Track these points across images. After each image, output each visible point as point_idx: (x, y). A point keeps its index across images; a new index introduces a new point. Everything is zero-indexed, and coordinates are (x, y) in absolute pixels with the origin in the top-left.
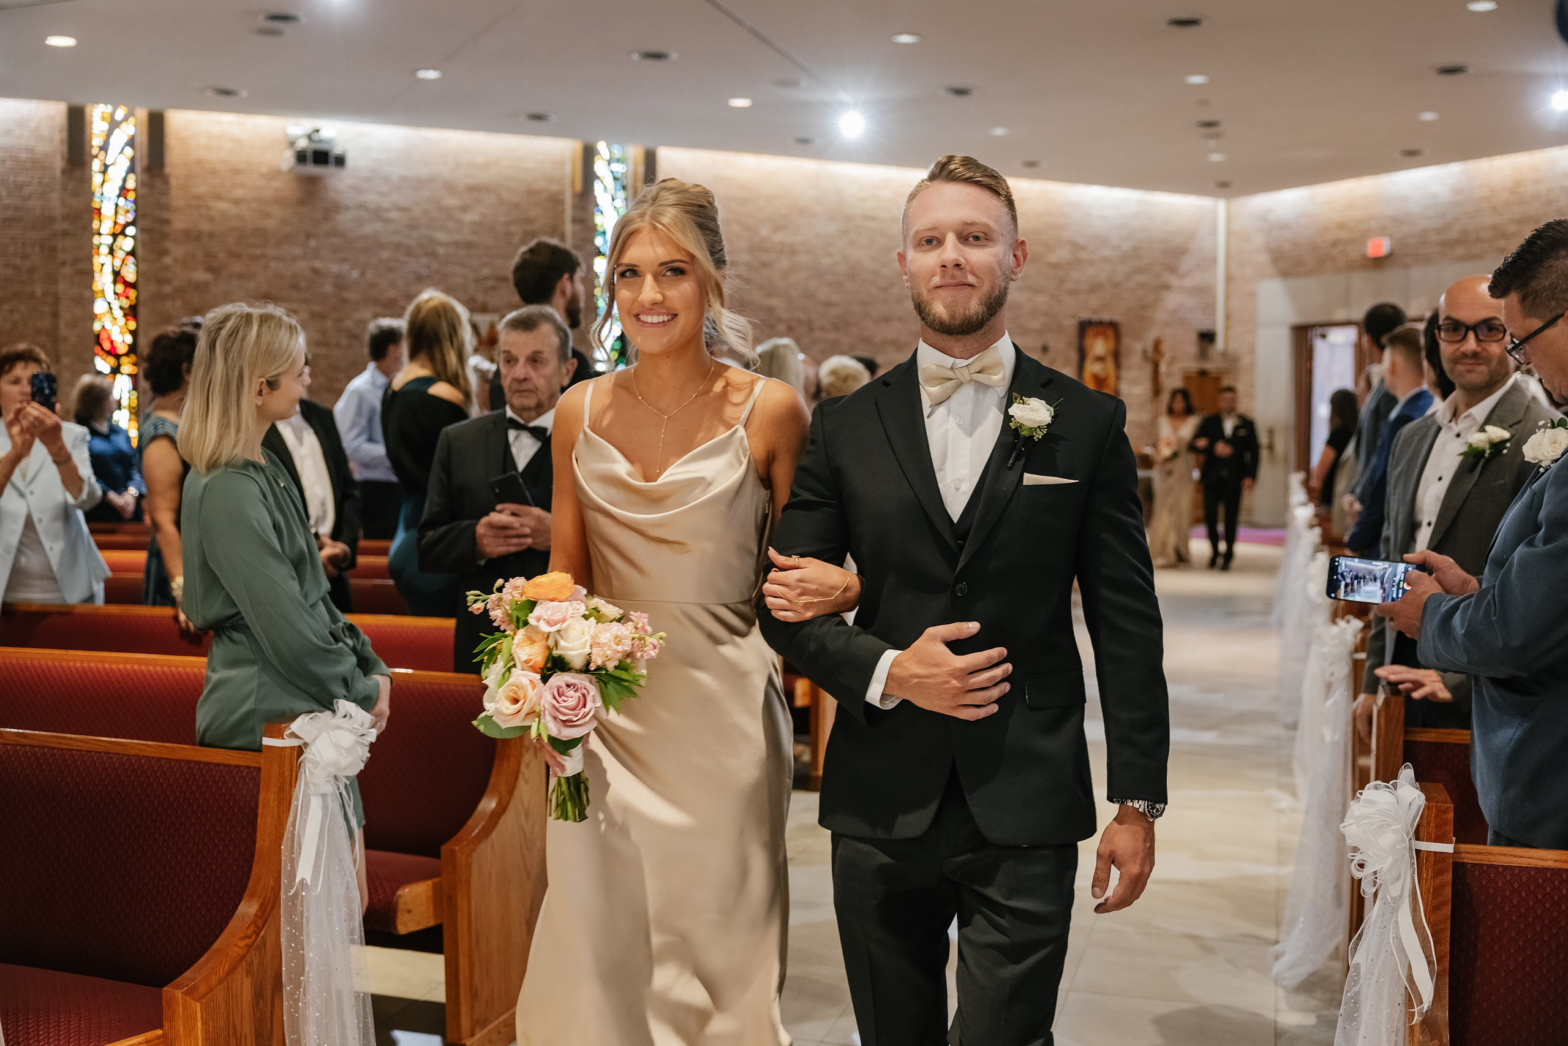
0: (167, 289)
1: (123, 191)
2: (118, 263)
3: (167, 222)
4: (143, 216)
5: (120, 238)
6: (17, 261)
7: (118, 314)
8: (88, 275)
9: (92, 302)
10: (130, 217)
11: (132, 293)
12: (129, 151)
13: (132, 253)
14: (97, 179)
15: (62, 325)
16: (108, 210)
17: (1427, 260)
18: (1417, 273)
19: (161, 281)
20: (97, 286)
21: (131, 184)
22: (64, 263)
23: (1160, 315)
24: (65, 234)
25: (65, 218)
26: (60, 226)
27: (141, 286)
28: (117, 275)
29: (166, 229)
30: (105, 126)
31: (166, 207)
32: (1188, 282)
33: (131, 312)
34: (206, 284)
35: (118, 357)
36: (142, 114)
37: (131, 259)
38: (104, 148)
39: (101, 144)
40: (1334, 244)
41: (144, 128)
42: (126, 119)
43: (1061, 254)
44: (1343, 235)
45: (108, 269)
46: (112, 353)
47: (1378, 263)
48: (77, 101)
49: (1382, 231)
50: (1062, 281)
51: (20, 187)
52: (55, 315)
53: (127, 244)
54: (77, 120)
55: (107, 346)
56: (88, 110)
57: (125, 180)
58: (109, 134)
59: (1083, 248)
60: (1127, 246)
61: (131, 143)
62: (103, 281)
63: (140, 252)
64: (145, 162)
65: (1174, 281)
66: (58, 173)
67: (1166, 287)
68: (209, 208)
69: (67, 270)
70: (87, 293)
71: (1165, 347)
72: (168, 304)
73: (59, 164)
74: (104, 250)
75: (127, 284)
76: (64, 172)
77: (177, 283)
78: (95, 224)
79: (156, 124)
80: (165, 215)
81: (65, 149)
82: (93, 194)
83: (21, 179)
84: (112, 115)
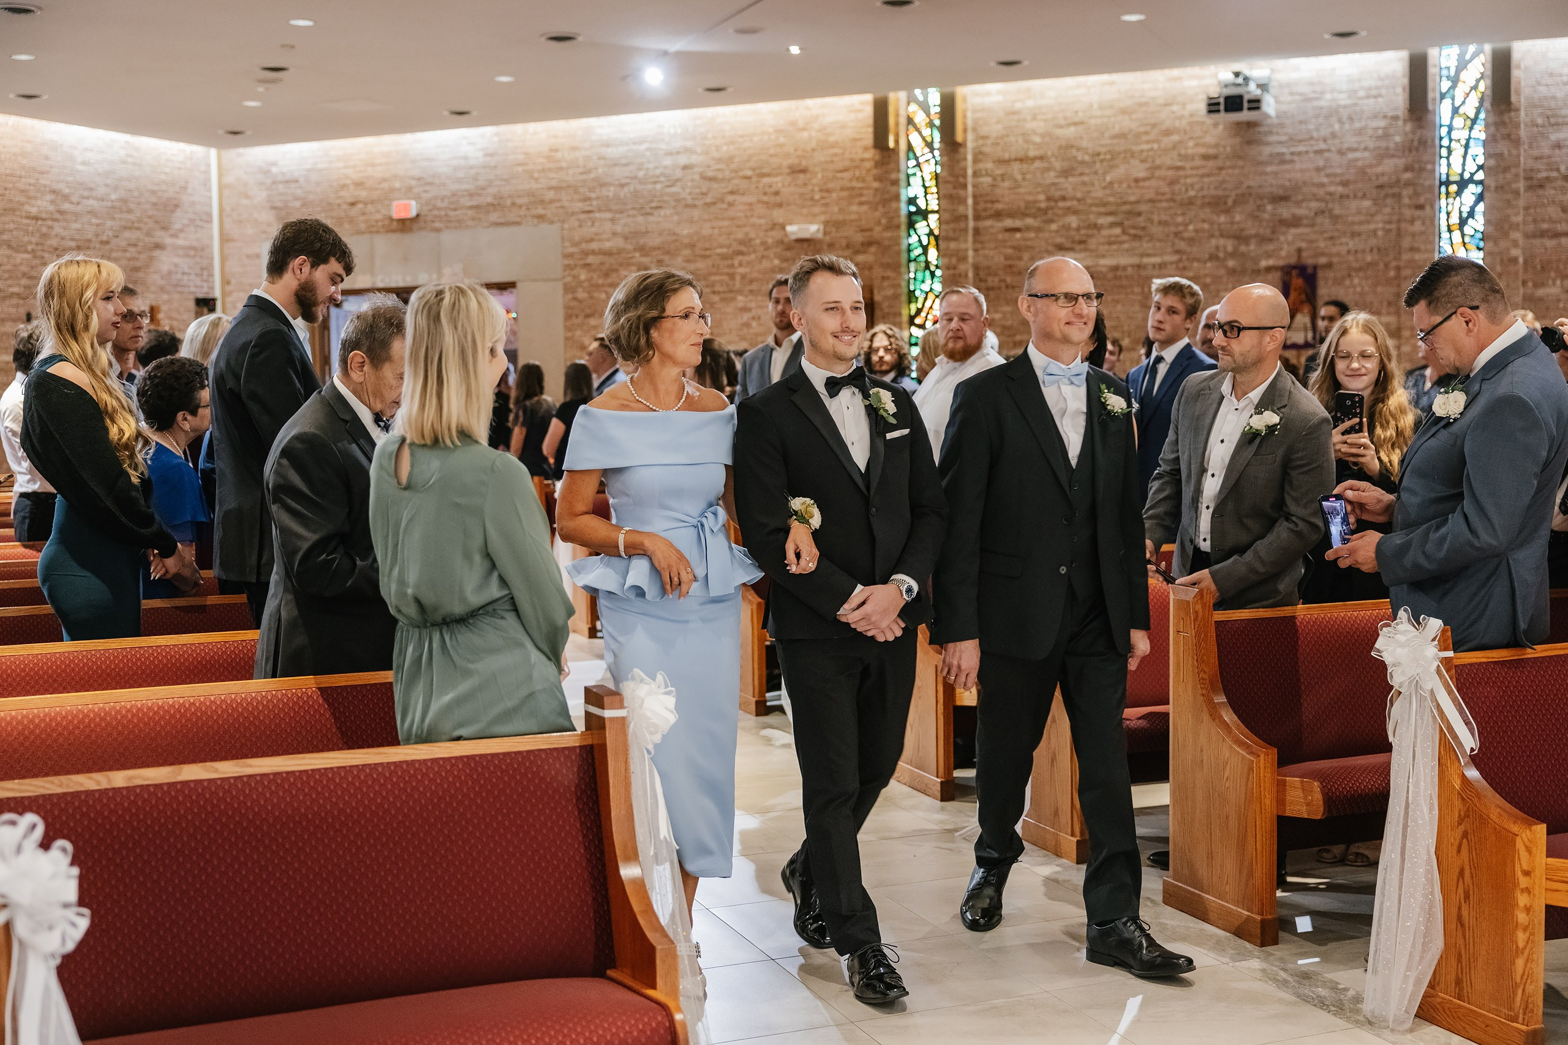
17: (460, 224)
18: (448, 238)
23: (155, 279)
32: (180, 242)
40: (353, 204)
43: (43, 205)
44: (363, 194)
47: (405, 225)
49: (408, 193)
50: (45, 236)
59: (66, 198)
60: (113, 197)
65: (168, 241)
67: (158, 246)
71: (160, 316)
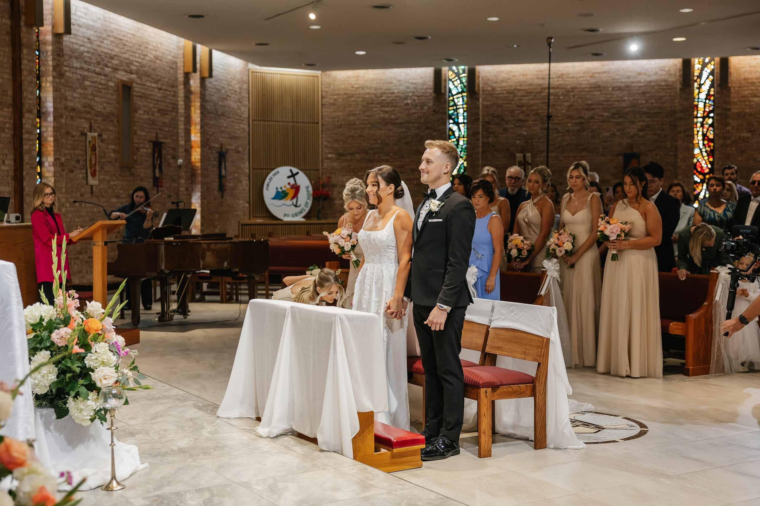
0: (728, 142)
1: (708, 96)
2: (705, 130)
3: (729, 110)
4: (718, 107)
5: (707, 119)
6: (659, 132)
7: (705, 154)
8: (691, 137)
9: (693, 149)
10: (711, 109)
11: (712, 144)
12: (711, 77)
13: (711, 125)
14: (696, 91)
15: (679, 160)
16: (701, 105)
19: (725, 138)
20: (695, 142)
21: (712, 93)
22: (680, 132)
24: (681, 118)
25: (681, 111)
26: (679, 115)
27: (715, 141)
28: (704, 135)
29: (728, 113)
30: (700, 66)
31: (729, 103)
33: (711, 154)
34: (748, 138)
35: (704, 174)
36: (717, 59)
37: (711, 129)
38: (700, 77)
39: (698, 74)
41: (718, 66)
42: (710, 62)
45: (700, 133)
46: (702, 173)
48: (687, 57)
51: (661, 98)
52: (676, 156)
53: (710, 121)
54: (687, 65)
55: (699, 169)
56: (692, 60)
57: (709, 91)
58: (702, 70)
61: (712, 73)
62: (699, 139)
63: (715, 125)
64: (719, 82)
66: (678, 90)
68: (749, 101)
69: (682, 135)
70: (691, 146)
72: (729, 149)
73: (679, 86)
74: (699, 125)
75: (710, 140)
76: (681, 89)
77: (733, 139)
78: (695, 113)
79: (724, 64)
80: (728, 107)
81: (681, 79)
82: (695, 98)
83: (661, 94)
84: (704, 61)
